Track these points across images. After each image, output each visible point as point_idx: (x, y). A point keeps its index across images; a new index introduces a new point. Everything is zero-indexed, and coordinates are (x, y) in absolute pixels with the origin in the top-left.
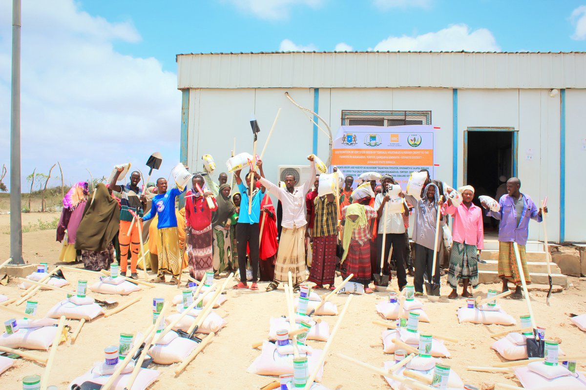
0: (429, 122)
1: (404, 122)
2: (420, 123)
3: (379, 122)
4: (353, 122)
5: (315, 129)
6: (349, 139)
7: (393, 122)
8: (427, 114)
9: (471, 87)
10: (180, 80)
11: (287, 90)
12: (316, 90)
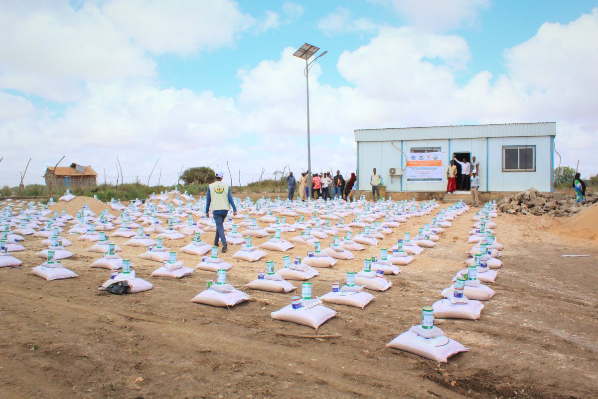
0: (440, 151)
1: (432, 151)
2: (437, 151)
3: (423, 151)
4: (415, 151)
5: (402, 155)
6: (413, 157)
7: (428, 151)
8: (439, 148)
9: (454, 138)
10: (356, 139)
11: (392, 141)
12: (402, 141)
